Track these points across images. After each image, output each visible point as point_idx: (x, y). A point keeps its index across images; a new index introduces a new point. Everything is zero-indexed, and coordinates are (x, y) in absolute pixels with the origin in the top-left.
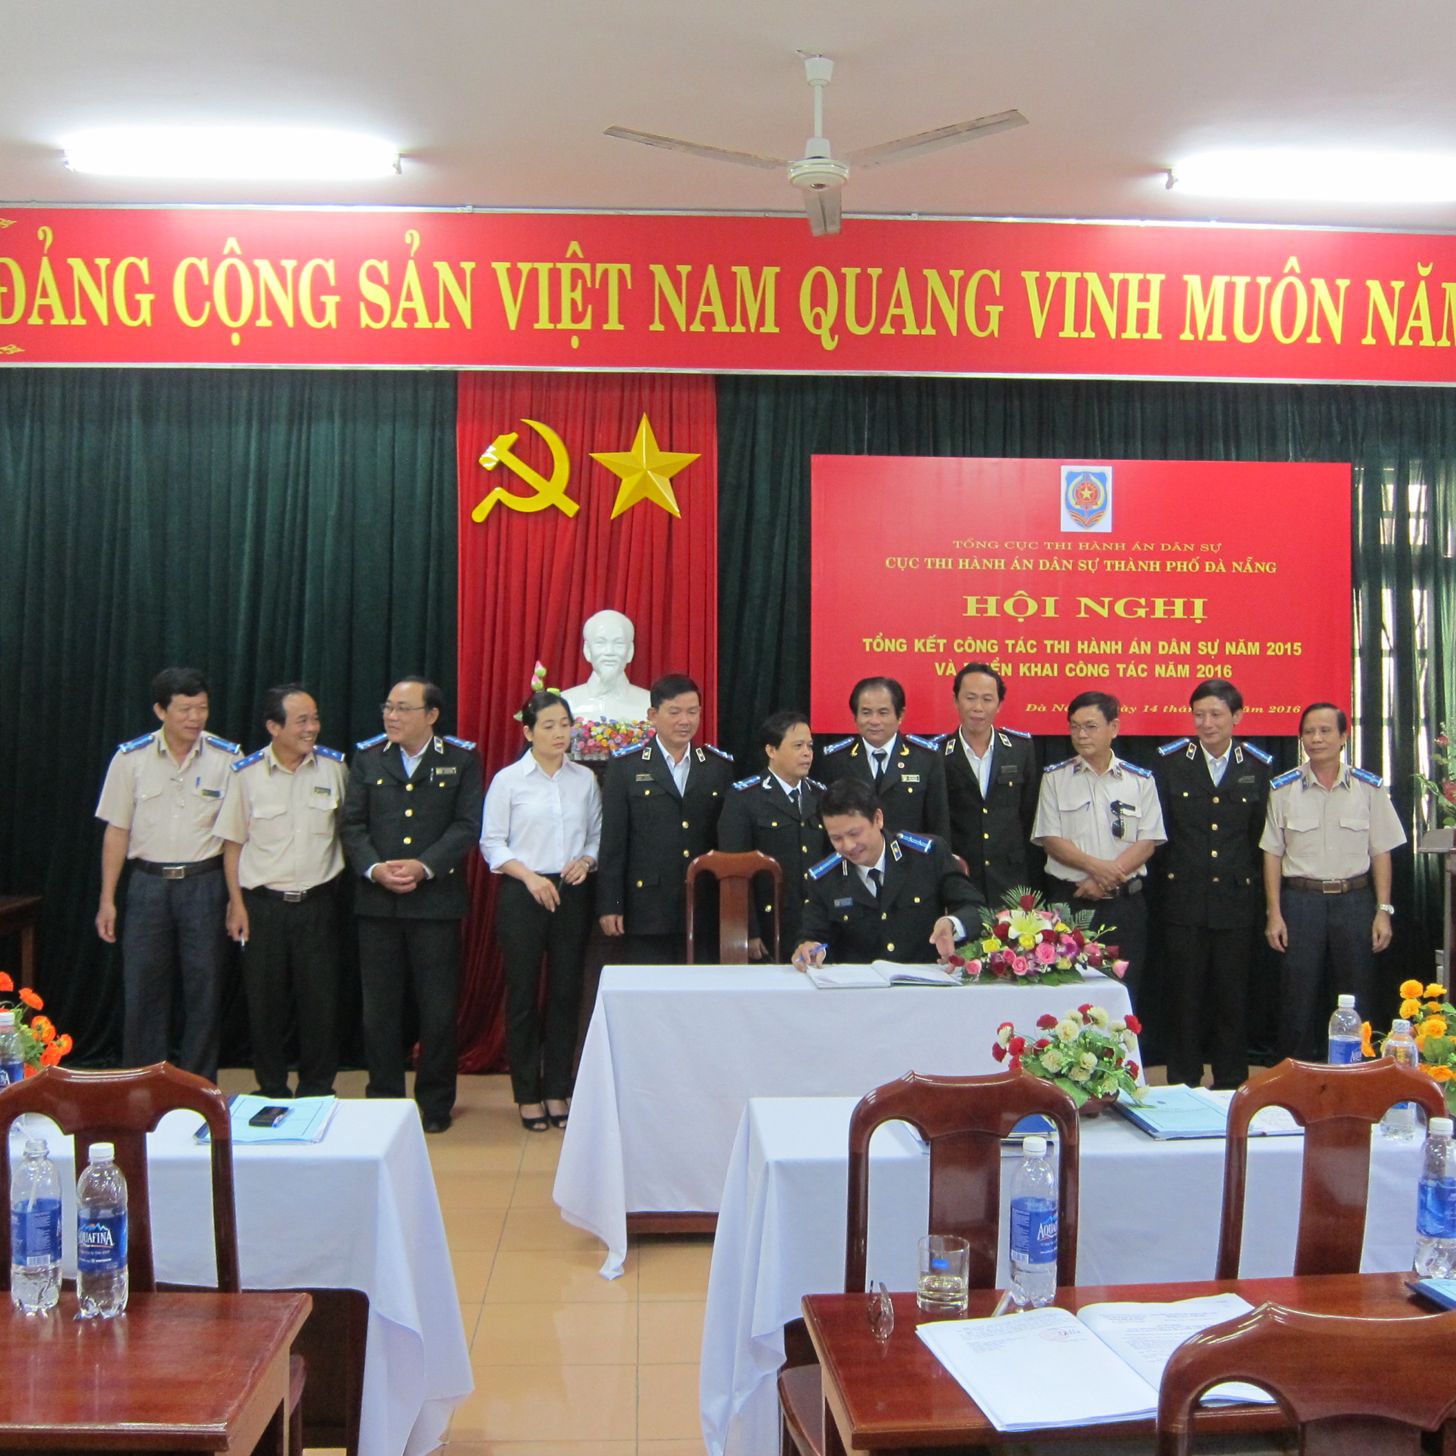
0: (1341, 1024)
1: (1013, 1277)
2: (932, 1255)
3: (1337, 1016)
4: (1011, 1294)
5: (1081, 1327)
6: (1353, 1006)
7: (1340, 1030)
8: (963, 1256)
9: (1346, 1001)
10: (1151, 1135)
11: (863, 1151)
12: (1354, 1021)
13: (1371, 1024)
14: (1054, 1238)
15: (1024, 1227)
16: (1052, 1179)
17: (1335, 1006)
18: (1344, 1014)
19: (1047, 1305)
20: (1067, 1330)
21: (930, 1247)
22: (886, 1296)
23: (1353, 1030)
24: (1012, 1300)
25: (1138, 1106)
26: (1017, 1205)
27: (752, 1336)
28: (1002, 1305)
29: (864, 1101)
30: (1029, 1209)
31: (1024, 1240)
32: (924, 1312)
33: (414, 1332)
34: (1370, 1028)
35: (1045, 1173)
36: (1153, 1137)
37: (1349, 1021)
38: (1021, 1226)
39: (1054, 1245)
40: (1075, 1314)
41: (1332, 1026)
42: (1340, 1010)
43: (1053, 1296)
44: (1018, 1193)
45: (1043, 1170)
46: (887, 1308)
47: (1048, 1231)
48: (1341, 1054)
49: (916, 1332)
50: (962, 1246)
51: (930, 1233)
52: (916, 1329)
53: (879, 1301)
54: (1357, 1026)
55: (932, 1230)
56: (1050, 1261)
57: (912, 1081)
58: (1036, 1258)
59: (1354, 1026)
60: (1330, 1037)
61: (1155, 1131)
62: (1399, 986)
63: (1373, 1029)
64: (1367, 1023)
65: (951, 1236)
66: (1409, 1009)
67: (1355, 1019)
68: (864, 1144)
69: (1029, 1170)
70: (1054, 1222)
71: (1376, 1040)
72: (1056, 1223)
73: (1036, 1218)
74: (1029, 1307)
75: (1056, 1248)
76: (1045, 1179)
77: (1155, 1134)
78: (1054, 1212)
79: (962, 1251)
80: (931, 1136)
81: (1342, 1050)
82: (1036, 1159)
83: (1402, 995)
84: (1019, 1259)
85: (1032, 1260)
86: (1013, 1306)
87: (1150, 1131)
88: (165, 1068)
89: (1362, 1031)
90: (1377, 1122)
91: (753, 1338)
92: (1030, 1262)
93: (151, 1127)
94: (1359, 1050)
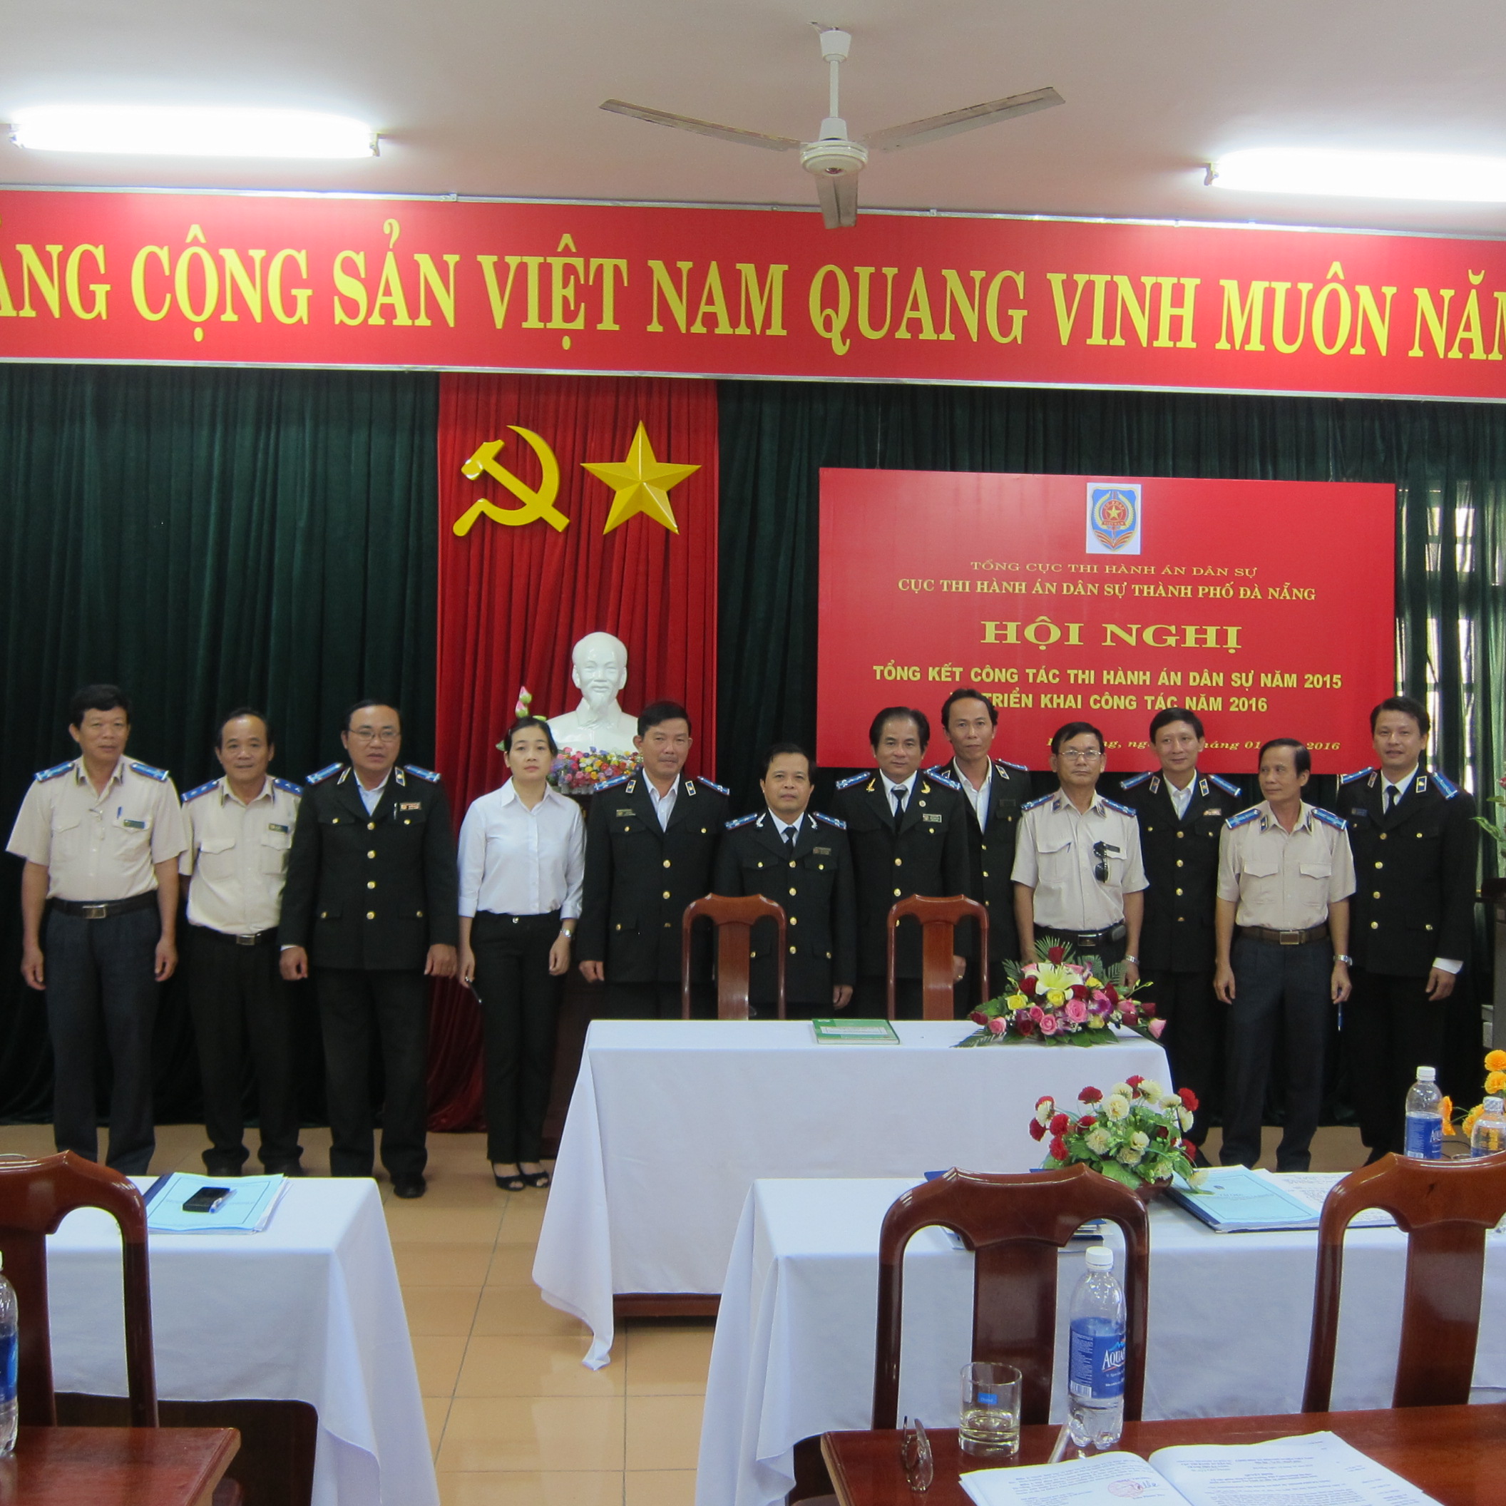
0: (1420, 1099)
1: (1073, 1414)
2: (976, 1388)
3: (1415, 1090)
4: (1068, 1431)
5: (1155, 1477)
6: (1433, 1079)
7: (1418, 1106)
8: (1013, 1388)
9: (1426, 1073)
10: (1210, 1227)
11: (896, 1263)
12: (1434, 1097)
13: (1451, 1099)
14: (1121, 1368)
15: (1087, 1355)
16: (1119, 1296)
17: (1412, 1079)
18: (1424, 1089)
19: (1112, 1448)
20: (1140, 1482)
21: (975, 1377)
22: (922, 1436)
23: (1432, 1107)
24: (1070, 1439)
25: (1193, 1191)
26: (1077, 1327)
27: (758, 1459)
28: (1060, 1448)
29: (898, 1203)
30: (1091, 1334)
31: (1087, 1370)
32: (967, 1455)
33: (369, 1455)
34: (1450, 1104)
35: (1112, 1290)
36: (1215, 1230)
37: (1430, 1095)
38: (1083, 1354)
39: (1121, 1376)
40: (1146, 1458)
41: (1411, 1100)
42: (1419, 1083)
43: (1119, 1435)
44: (1078, 1312)
45: (1109, 1286)
46: (924, 1452)
47: (1114, 1359)
48: (1420, 1133)
49: (960, 1482)
50: (1012, 1377)
51: (973, 1360)
52: (960, 1479)
53: (914, 1439)
54: (1437, 1102)
55: (976, 1356)
56: (1116, 1394)
57: (955, 1179)
58: (1100, 1392)
59: (1434, 1101)
60: (1407, 1114)
61: (1217, 1222)
62: (1484, 1057)
63: (1453, 1105)
64: (1447, 1098)
65: (1001, 1364)
66: (1496, 1083)
67: (1435, 1094)
68: (897, 1253)
69: (1093, 1287)
70: (1121, 1349)
71: (1457, 1117)
72: (1124, 1349)
73: (1101, 1345)
74: (1091, 1450)
75: (1123, 1380)
76: (1111, 1298)
77: (1216, 1226)
78: (1122, 1337)
79: (1013, 1383)
80: (977, 1244)
81: (1421, 1128)
82: (1102, 1273)
83: (1486, 1066)
84: (1079, 1391)
85: (1095, 1394)
86: (1071, 1449)
87: (1210, 1223)
88: (68, 1158)
89: (1441, 1109)
90: (1492, 1227)
91: (759, 1461)
92: (1093, 1396)
93: (52, 1228)
94: (1440, 1129)
